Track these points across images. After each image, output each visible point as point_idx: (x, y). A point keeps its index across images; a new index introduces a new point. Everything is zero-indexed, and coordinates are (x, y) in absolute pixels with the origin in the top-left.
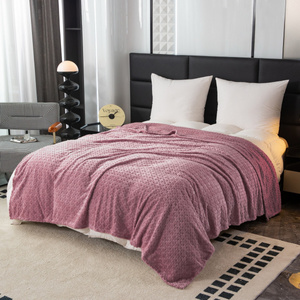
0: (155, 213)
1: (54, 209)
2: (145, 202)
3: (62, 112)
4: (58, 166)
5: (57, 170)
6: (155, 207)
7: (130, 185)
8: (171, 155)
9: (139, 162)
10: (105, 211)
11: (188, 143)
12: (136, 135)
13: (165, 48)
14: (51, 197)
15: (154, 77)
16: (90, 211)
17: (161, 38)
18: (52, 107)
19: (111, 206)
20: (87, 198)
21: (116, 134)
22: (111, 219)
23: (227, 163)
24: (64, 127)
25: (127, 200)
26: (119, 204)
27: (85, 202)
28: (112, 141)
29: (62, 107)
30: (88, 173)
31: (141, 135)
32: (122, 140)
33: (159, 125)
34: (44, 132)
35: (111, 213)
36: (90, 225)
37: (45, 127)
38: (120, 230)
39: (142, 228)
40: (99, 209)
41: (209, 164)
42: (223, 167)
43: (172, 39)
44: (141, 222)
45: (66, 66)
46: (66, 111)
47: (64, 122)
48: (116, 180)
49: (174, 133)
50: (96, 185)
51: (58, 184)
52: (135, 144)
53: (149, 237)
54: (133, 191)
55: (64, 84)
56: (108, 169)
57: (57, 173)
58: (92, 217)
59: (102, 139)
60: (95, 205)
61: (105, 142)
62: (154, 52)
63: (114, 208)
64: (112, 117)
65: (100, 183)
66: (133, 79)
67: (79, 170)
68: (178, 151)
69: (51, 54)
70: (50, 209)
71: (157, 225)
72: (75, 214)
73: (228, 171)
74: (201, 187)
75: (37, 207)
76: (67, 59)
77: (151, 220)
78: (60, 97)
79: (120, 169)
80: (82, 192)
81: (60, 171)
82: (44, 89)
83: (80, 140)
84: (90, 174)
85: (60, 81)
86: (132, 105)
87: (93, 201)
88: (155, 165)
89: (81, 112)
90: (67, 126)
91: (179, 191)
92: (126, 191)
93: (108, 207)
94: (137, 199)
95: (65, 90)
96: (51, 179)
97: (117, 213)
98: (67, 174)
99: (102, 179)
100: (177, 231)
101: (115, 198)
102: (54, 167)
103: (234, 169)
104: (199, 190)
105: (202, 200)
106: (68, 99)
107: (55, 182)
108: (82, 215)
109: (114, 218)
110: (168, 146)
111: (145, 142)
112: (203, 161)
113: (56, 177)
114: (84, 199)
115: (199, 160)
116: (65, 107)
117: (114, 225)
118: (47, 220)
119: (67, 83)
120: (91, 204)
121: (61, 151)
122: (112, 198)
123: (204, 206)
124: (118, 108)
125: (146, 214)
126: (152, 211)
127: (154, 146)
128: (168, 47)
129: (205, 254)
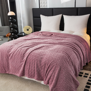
0: (54, 71)
1: (10, 68)
2: (49, 66)
3: (10, 29)
4: (10, 51)
5: (10, 53)
6: (54, 68)
7: (42, 58)
8: (55, 44)
9: (43, 48)
10: (32, 70)
11: (59, 38)
12: (39, 36)
13: (44, 6)
14: (8, 63)
15: (41, 16)
16: (25, 70)
17: (43, 3)
18: (7, 27)
19: (34, 67)
20: (23, 64)
21: (31, 36)
22: (34, 73)
23: (76, 45)
24: (12, 34)
25: (41, 65)
26: (37, 67)
27: (23, 66)
28: (30, 39)
29: (10, 28)
30: (23, 54)
31: (40, 36)
32: (34, 39)
33: (46, 32)
34: (5, 37)
35: (34, 70)
36: (26, 75)
37: (5, 35)
38: (39, 77)
39: (49, 77)
40: (29, 69)
41: (71, 46)
42: (75, 47)
43: (47, 3)
44: (48, 74)
45: (11, 13)
46: (12, 29)
47: (12, 33)
48: (35, 56)
49: (52, 34)
50: (27, 59)
51: (11, 58)
52: (40, 40)
53: (52, 81)
54: (43, 61)
55: (11, 20)
56: (31, 52)
57: (10, 54)
58: (26, 72)
59: (27, 39)
60: (27, 67)
61: (28, 39)
62: (40, 8)
63: (35, 69)
64: (28, 30)
65: (28, 58)
66: (34, 17)
67: (19, 52)
68: (57, 42)
69: (5, 10)
70: (8, 68)
71: (56, 76)
72: (19, 70)
73: (77, 49)
74: (71, 57)
75: (3, 68)
76: (11, 11)
77: (52, 73)
78: (10, 24)
79: (36, 51)
80: (21, 62)
81: (11, 53)
82: (4, 22)
83: (18, 39)
84: (24, 54)
85: (9, 19)
86: (34, 26)
87: (26, 65)
88: (51, 49)
89: (17, 29)
90: (13, 34)
91: (63, 60)
92: (40, 61)
93: (33, 68)
94: (45, 64)
95: (11, 22)
96: (8, 57)
97: (37, 70)
98: (14, 54)
99: (29, 56)
100: (65, 78)
101: (36, 64)
102: (9, 51)
103: (79, 47)
104: (70, 58)
105: (72, 62)
106: (12, 25)
107: (10, 58)
108: (22, 71)
109: (36, 73)
110: (52, 40)
111: (43, 39)
112: (68, 45)
113: (10, 56)
114: (22, 64)
115: (66, 45)
116: (12, 27)
117: (36, 75)
118: (7, 72)
119: (12, 19)
120: (25, 67)
121: (11, 45)
122: (34, 64)
123: (73, 65)
124: (29, 27)
125: (50, 71)
126: (53, 69)
127: (47, 40)
128: (45, 6)
129: (76, 86)
